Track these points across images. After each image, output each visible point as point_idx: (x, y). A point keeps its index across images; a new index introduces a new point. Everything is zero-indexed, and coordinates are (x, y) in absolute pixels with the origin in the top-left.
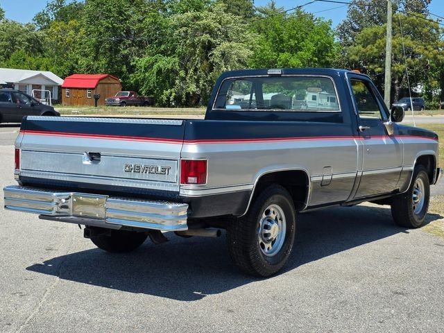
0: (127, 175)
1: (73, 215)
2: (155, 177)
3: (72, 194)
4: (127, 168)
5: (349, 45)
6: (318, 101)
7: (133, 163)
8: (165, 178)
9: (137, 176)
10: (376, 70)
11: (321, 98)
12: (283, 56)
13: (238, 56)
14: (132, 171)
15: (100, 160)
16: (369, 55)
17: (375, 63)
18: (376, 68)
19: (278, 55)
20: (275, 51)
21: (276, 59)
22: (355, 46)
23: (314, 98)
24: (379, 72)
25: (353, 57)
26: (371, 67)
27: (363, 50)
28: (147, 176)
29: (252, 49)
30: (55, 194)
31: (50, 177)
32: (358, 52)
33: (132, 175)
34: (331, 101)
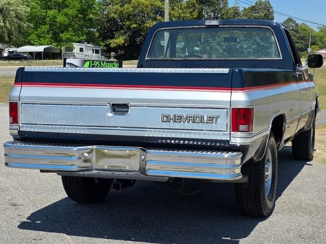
0: (166, 125)
1: (96, 170)
2: (200, 126)
3: (95, 147)
4: (165, 118)
5: (107, 5)
6: (85, 52)
7: (172, 112)
8: (213, 126)
9: (177, 126)
10: (132, 26)
11: (87, 50)
12: (51, 13)
13: (16, 13)
14: (171, 121)
15: (128, 111)
16: (126, 13)
17: (131, 20)
18: (131, 24)
19: (47, 11)
20: (43, 9)
21: (45, 16)
22: (113, 5)
23: (81, 50)
24: (134, 28)
25: (113, 15)
26: (127, 23)
27: (121, 9)
28: (191, 125)
29: (28, 6)
30: (75, 149)
31: (62, 131)
32: (117, 10)
33: (172, 125)
34: (96, 53)
